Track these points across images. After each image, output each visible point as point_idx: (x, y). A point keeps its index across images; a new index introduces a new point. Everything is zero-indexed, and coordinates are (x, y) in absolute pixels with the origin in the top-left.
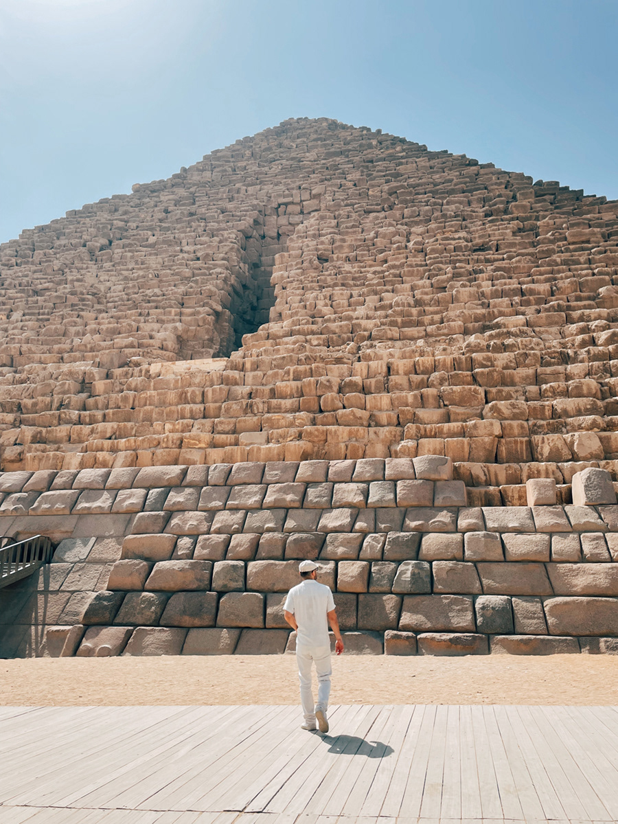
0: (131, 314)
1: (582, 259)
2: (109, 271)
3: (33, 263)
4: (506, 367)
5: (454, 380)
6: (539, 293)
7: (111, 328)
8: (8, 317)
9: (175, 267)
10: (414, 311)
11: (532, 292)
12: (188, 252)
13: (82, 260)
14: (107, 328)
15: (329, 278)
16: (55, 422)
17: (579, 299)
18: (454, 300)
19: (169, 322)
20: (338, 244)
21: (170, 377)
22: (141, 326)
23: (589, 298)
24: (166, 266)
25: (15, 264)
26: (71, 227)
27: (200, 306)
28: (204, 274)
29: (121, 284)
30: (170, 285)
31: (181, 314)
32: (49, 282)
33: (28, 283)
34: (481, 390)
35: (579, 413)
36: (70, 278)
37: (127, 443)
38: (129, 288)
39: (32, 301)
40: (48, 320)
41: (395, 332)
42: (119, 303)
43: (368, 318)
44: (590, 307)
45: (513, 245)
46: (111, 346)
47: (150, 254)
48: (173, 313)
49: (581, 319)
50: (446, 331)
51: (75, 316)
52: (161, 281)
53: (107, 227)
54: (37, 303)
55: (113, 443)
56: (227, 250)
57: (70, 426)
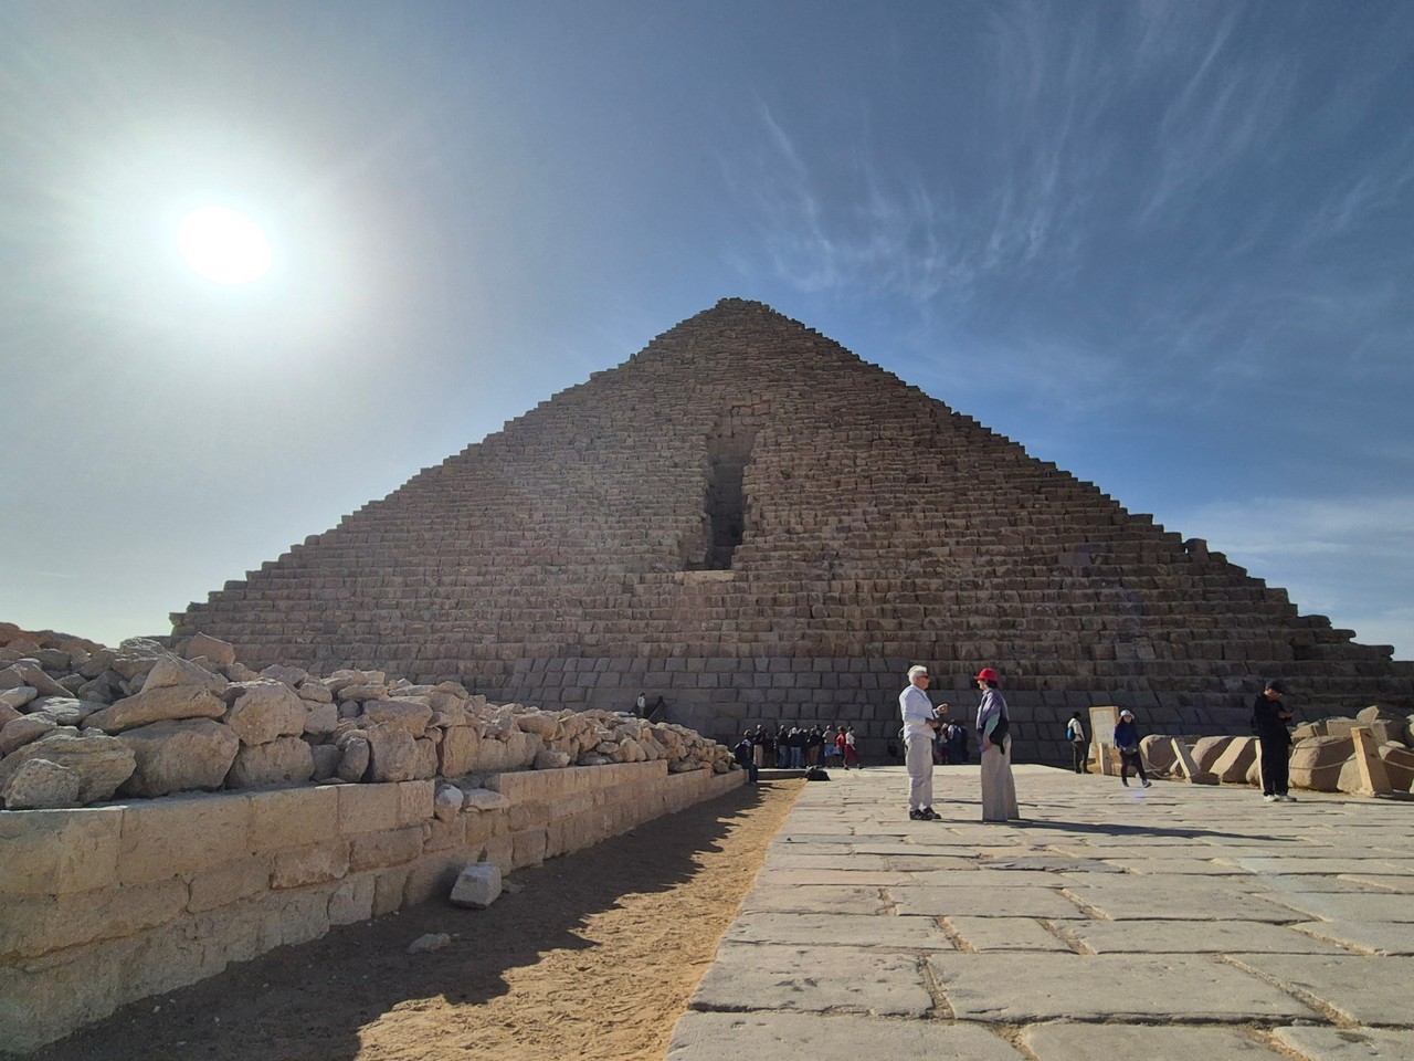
0: (636, 520)
1: (989, 499)
2: (600, 473)
3: (528, 460)
4: (937, 590)
5: (903, 599)
6: (958, 527)
7: (624, 534)
9: (659, 473)
10: (868, 535)
11: (953, 525)
12: (666, 458)
13: (573, 460)
14: (621, 533)
15: (795, 496)
16: (616, 617)
17: (986, 534)
18: (896, 528)
19: (668, 528)
20: (797, 462)
21: (693, 584)
22: (649, 533)
23: (992, 534)
24: (650, 472)
25: (512, 460)
26: (549, 420)
27: (690, 514)
29: (615, 488)
30: (659, 492)
31: (676, 521)
34: (922, 607)
35: (984, 627)
36: (570, 480)
38: (624, 492)
39: (546, 502)
41: (855, 553)
42: (621, 507)
43: (834, 539)
44: (992, 543)
45: (938, 479)
46: (632, 551)
47: (632, 457)
48: (670, 521)
49: (987, 552)
50: (892, 555)
51: (590, 520)
52: (650, 487)
56: (699, 457)
57: (629, 621)
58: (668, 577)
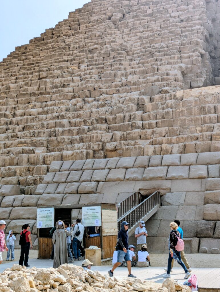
0: (151, 61)
2: (128, 34)
3: (81, 33)
7: (142, 71)
8: (79, 67)
9: (169, 28)
12: (175, 17)
13: (110, 28)
14: (140, 70)
16: (130, 128)
19: (174, 63)
21: (191, 99)
22: (160, 68)
24: (163, 28)
25: (71, 34)
26: (97, 7)
27: (192, 52)
28: (188, 31)
29: (138, 42)
30: (169, 40)
31: (181, 58)
32: (95, 44)
33: (84, 46)
36: (107, 41)
37: (177, 139)
38: (143, 44)
39: (90, 57)
40: (103, 68)
42: (141, 54)
46: (146, 81)
47: (151, 21)
48: (176, 58)
51: (118, 64)
52: (162, 38)
53: (119, 6)
54: (93, 58)
55: (168, 139)
56: (200, 13)
57: (139, 130)
58: (171, 96)
